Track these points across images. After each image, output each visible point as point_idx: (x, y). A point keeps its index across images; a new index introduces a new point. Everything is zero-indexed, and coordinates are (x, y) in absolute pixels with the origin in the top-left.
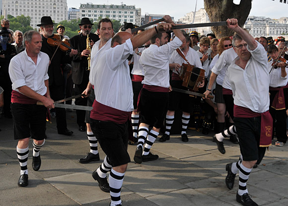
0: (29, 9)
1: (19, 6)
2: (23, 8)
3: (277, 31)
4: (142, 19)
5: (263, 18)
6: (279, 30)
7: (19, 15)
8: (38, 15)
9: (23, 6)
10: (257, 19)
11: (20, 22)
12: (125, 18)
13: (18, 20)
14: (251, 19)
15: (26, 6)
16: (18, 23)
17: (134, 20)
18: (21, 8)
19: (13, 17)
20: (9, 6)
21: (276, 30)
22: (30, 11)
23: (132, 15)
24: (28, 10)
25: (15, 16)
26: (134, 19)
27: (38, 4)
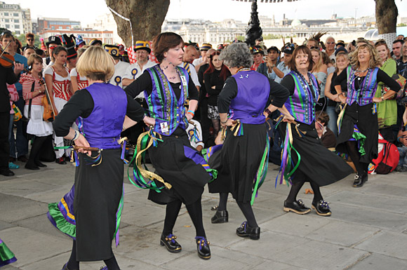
3: (220, 38)
4: (33, 24)
5: (201, 21)
6: (222, 36)
10: (194, 22)
12: (7, 23)
14: (186, 23)
17: (21, 26)
21: (218, 36)
23: (16, 18)
26: (21, 24)
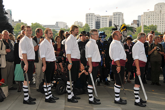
0: (156, 20)
1: (150, 20)
2: (152, 21)
7: (150, 25)
8: (162, 24)
9: (152, 20)
11: (150, 29)
13: (149, 27)
15: (155, 19)
16: (149, 29)
18: (151, 21)
19: (147, 26)
20: (144, 20)
22: (157, 22)
24: (156, 22)
25: (148, 25)
27: (162, 17)
